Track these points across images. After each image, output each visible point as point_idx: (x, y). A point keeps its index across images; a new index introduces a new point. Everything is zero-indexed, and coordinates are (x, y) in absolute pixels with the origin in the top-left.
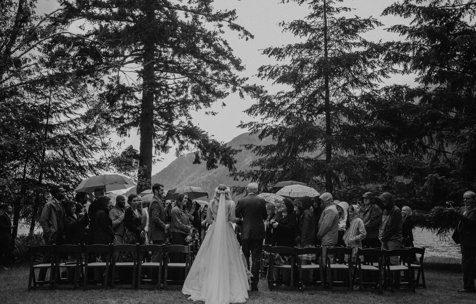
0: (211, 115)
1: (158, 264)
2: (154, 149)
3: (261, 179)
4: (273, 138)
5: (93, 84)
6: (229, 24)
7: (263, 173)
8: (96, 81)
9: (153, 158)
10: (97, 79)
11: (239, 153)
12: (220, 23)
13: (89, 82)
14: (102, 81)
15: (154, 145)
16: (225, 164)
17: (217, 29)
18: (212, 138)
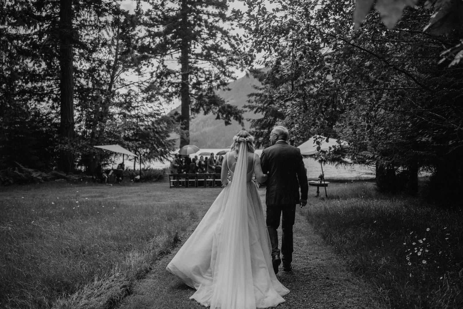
0: (227, 91)
1: (212, 180)
2: (190, 111)
3: (256, 136)
4: (262, 114)
5: (147, 66)
6: (238, 23)
7: (257, 133)
8: (149, 64)
9: (190, 117)
10: (149, 63)
11: (245, 113)
12: (232, 23)
13: (144, 65)
14: (152, 64)
15: (190, 109)
16: (236, 120)
17: (230, 27)
18: (228, 103)
